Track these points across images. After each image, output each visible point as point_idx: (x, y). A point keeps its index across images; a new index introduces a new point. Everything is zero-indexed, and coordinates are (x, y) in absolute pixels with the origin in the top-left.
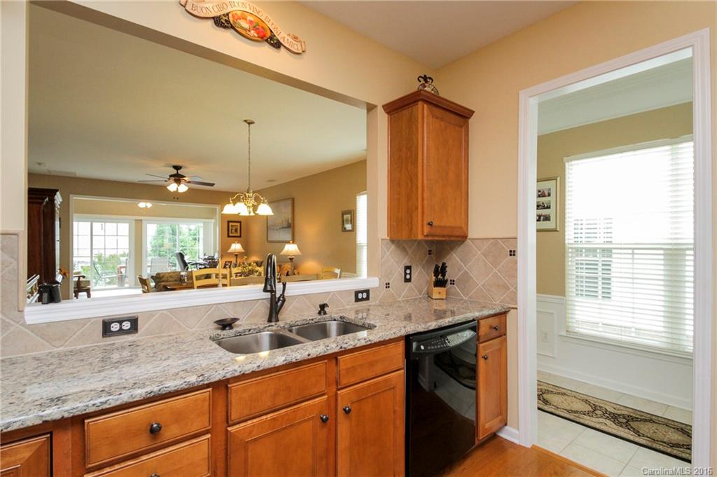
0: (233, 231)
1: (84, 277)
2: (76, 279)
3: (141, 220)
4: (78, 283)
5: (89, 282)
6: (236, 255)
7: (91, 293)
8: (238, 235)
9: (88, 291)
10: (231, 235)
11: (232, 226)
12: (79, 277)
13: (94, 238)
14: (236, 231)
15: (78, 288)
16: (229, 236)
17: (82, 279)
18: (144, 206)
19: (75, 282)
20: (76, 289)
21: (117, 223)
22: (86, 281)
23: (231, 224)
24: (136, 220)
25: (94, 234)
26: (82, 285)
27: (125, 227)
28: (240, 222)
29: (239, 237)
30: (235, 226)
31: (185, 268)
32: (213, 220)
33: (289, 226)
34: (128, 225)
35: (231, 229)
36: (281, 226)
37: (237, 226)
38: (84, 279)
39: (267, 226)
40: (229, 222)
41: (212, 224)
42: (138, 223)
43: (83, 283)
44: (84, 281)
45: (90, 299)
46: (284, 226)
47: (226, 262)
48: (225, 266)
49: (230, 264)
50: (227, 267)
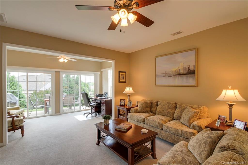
0: (122, 78)
1: (18, 117)
2: (11, 119)
3: (59, 72)
4: (13, 122)
5: (22, 120)
6: (129, 95)
8: (125, 81)
9: (22, 128)
10: (121, 81)
11: (121, 75)
12: (13, 117)
13: (29, 83)
14: (123, 77)
15: (12, 126)
16: (119, 82)
17: (16, 119)
18: (63, 61)
19: (9, 121)
21: (44, 73)
22: (20, 120)
23: (121, 73)
24: (56, 72)
25: (29, 80)
27: (48, 76)
28: (125, 72)
29: (125, 82)
30: (123, 75)
31: (89, 103)
32: (99, 73)
33: (191, 73)
34: (51, 74)
35: (121, 77)
36: (176, 74)
37: (124, 75)
38: (19, 118)
39: (156, 74)
40: (119, 72)
41: (98, 75)
42: (58, 73)
43: (17, 122)
44: (18, 120)
45: (24, 135)
46: (181, 73)
47: (121, 100)
48: (120, 103)
49: (124, 102)
50: (123, 104)
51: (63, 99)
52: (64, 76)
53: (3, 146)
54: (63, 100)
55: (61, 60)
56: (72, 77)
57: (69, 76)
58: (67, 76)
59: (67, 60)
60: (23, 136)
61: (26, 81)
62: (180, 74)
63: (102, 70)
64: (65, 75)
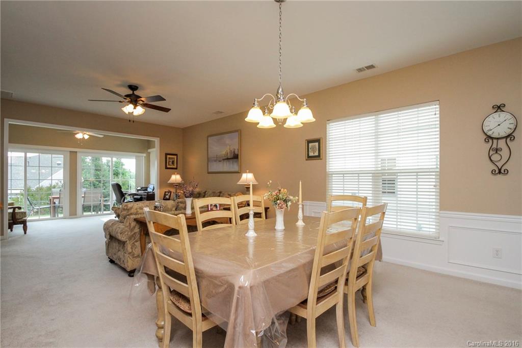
0: (171, 163)
1: (20, 208)
2: (11, 211)
3: (76, 152)
4: (13, 215)
5: (25, 213)
6: (176, 186)
7: (28, 224)
8: (175, 167)
9: (24, 223)
10: (168, 166)
11: (169, 158)
12: (14, 209)
13: (28, 168)
14: (173, 163)
16: (166, 168)
17: (17, 210)
18: (82, 137)
19: (9, 213)
20: (11, 221)
21: (52, 154)
22: (22, 213)
23: (168, 156)
24: (70, 151)
25: (28, 164)
26: (18, 217)
27: (59, 159)
28: (176, 155)
29: (176, 169)
30: (172, 158)
31: (122, 198)
32: (145, 155)
33: (236, 157)
34: (62, 156)
35: (169, 161)
36: (225, 158)
37: (174, 158)
38: (20, 211)
39: (208, 158)
40: (166, 154)
41: (144, 157)
42: (73, 155)
43: (19, 215)
44: (20, 212)
45: (27, 232)
46: (229, 157)
47: (165, 192)
48: (165, 197)
49: (169, 194)
50: (167, 197)
51: (83, 197)
52: (88, 159)
53: (4, 239)
54: (83, 199)
55: (79, 136)
56: (106, 162)
57: (99, 160)
58: (96, 160)
59: (88, 135)
60: (25, 233)
61: (24, 165)
62: (228, 159)
63: (149, 150)
64: (90, 158)
